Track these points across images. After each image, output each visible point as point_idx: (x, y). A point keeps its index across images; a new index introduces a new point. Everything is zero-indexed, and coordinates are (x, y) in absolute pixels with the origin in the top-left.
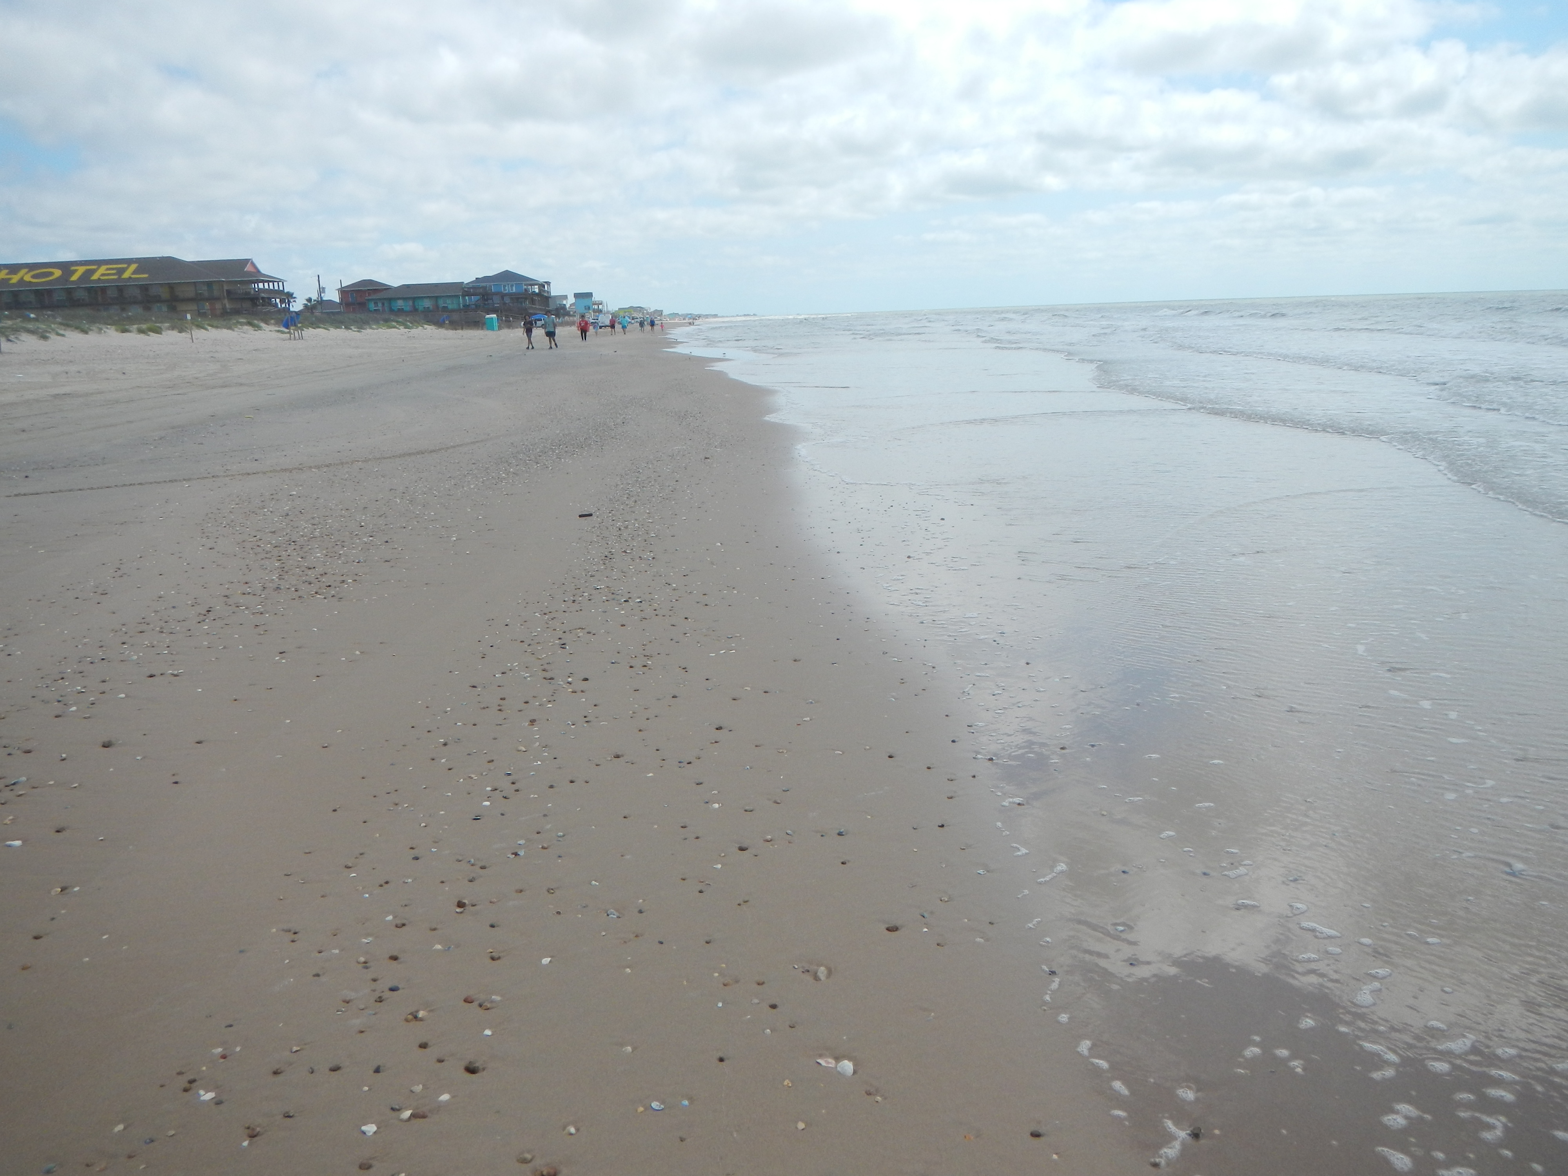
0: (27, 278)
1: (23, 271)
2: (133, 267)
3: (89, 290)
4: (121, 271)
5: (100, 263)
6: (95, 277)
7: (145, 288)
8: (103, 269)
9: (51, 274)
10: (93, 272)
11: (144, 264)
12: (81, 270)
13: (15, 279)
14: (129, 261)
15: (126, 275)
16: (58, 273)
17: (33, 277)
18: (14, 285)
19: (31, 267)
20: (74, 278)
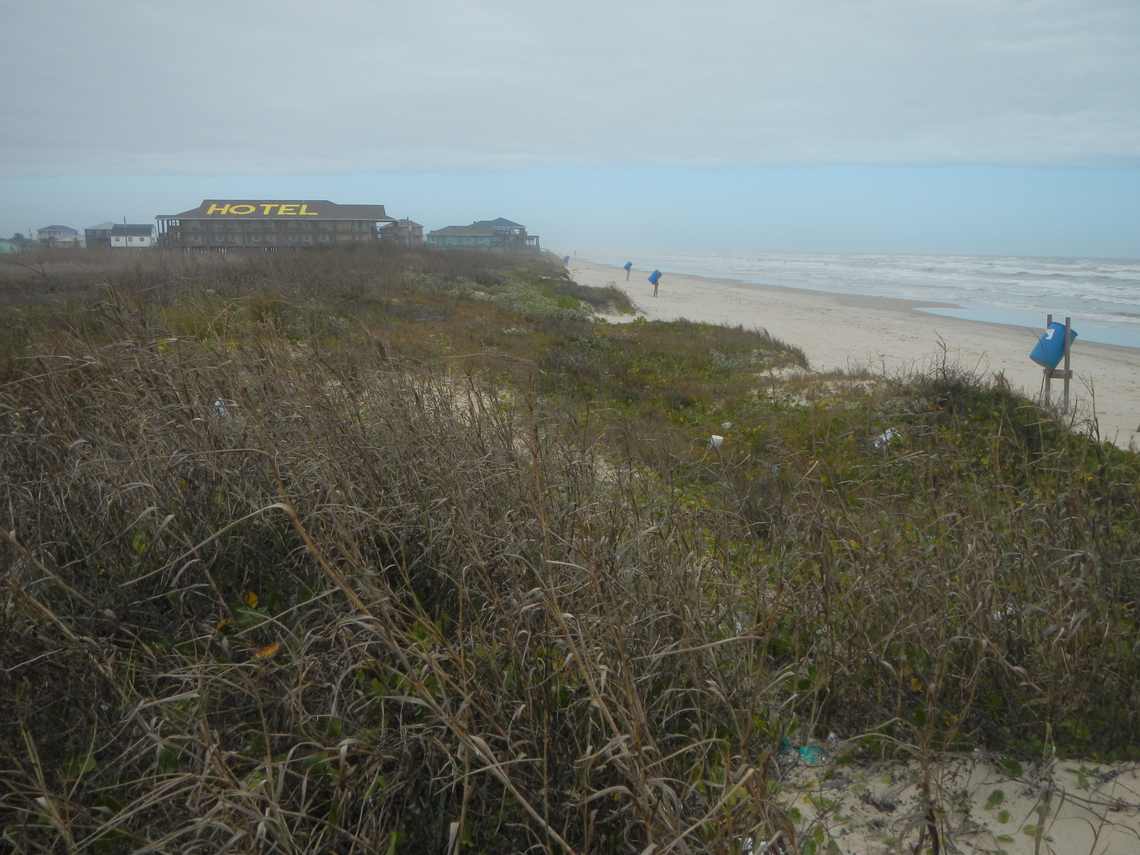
0: (232, 211)
1: (227, 206)
2: (304, 207)
3: (277, 222)
4: (298, 210)
5: (281, 202)
6: (281, 212)
7: (314, 223)
8: (283, 208)
9: (248, 209)
10: (278, 209)
11: (312, 205)
12: (268, 208)
13: (224, 211)
14: (301, 203)
15: (303, 212)
16: (252, 209)
17: (236, 210)
18: (224, 215)
19: (233, 203)
20: (266, 212)
